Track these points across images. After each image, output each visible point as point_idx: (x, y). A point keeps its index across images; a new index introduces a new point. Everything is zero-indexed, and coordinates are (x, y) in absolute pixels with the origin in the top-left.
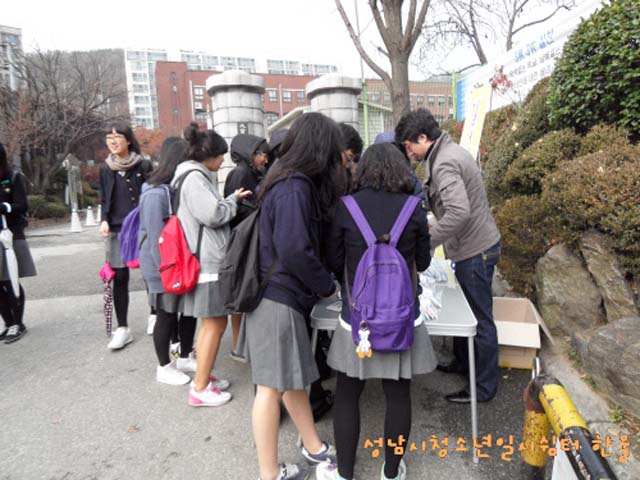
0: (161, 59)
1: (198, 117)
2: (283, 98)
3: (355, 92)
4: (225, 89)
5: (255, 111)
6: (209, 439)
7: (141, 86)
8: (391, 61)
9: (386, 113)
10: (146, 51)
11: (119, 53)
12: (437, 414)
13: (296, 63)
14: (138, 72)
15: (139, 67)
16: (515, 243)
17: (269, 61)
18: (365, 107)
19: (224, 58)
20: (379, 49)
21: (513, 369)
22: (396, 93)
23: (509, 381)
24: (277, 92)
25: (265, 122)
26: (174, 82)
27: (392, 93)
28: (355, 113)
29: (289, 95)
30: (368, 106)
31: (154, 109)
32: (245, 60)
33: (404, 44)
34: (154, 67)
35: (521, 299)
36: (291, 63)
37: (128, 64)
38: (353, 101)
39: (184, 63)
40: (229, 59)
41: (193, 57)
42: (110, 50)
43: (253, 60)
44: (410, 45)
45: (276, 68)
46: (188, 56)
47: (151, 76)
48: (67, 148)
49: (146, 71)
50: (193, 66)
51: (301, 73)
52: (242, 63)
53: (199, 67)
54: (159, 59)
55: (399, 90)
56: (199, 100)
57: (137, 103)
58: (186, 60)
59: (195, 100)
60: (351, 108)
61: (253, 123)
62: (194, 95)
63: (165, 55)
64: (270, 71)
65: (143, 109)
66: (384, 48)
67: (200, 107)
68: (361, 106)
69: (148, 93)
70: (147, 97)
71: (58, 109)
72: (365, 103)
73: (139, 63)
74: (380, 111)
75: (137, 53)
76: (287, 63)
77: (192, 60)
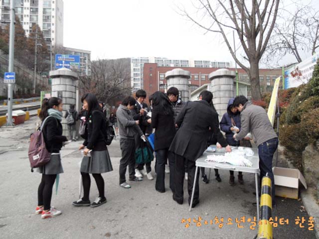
0: (146, 62)
1: (161, 87)
2: (201, 78)
3: (232, 77)
4: (173, 77)
5: (185, 86)
6: (157, 205)
7: (137, 74)
8: (250, 63)
9: (248, 86)
10: (140, 59)
11: (129, 60)
12: (247, 209)
13: (208, 62)
14: (136, 68)
15: (137, 65)
16: (291, 144)
17: (195, 61)
18: (237, 84)
19: (174, 61)
20: (245, 58)
21: (287, 198)
22: (252, 78)
23: (284, 202)
24: (198, 76)
25: (190, 91)
26: (151, 72)
27: (250, 77)
28: (232, 86)
29: (204, 77)
30: (239, 83)
31: (141, 84)
32: (184, 61)
33: (256, 55)
34: (143, 66)
35: (295, 169)
36: (206, 62)
37: (132, 65)
38: (231, 81)
39: (156, 64)
40: (177, 61)
41: (160, 60)
42: (125, 59)
43: (188, 61)
44: (260, 55)
45: (199, 65)
46: (158, 60)
47: (141, 69)
48: (106, 100)
49: (139, 67)
50: (160, 65)
51: (211, 66)
52: (183, 62)
53: (163, 65)
54: (145, 62)
55: (254, 76)
56: (161, 80)
57: (134, 81)
58: (157, 62)
59: (160, 80)
60: (230, 85)
61: (184, 91)
62: (160, 78)
63: (148, 60)
64: (195, 66)
65: (137, 84)
66: (247, 57)
67: (162, 83)
68: (235, 83)
69: (140, 77)
70: (139, 79)
71: (105, 85)
72: (237, 82)
73: (136, 64)
74: (245, 85)
75: (136, 60)
76: (204, 61)
77: (160, 62)
